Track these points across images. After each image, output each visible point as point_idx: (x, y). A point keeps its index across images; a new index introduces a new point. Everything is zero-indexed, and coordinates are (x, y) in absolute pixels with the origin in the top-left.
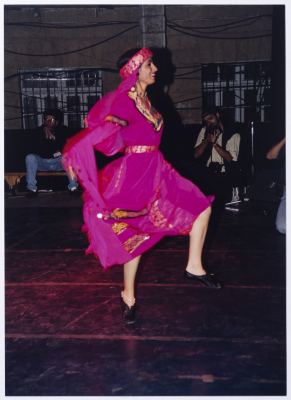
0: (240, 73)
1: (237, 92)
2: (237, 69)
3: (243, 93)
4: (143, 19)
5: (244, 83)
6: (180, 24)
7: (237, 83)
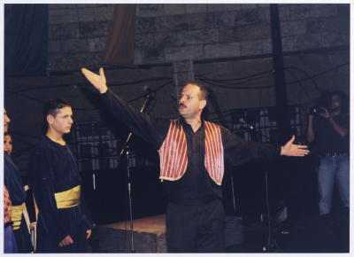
0: (264, 116)
1: (263, 132)
2: (262, 113)
3: (268, 132)
4: (176, 75)
5: (268, 124)
6: (210, 78)
7: (262, 124)
